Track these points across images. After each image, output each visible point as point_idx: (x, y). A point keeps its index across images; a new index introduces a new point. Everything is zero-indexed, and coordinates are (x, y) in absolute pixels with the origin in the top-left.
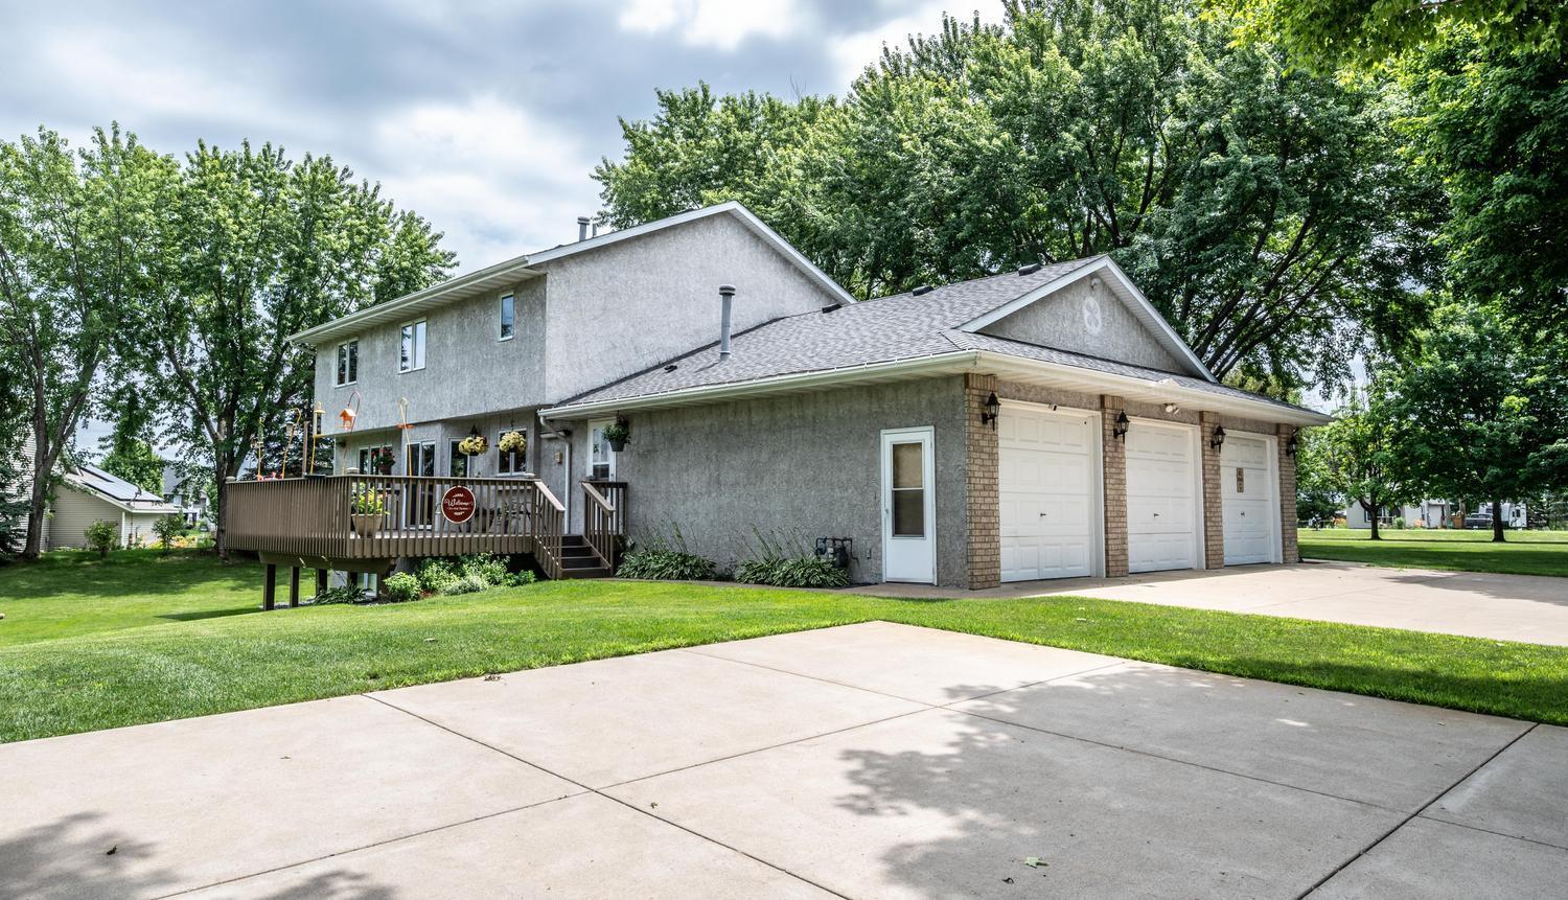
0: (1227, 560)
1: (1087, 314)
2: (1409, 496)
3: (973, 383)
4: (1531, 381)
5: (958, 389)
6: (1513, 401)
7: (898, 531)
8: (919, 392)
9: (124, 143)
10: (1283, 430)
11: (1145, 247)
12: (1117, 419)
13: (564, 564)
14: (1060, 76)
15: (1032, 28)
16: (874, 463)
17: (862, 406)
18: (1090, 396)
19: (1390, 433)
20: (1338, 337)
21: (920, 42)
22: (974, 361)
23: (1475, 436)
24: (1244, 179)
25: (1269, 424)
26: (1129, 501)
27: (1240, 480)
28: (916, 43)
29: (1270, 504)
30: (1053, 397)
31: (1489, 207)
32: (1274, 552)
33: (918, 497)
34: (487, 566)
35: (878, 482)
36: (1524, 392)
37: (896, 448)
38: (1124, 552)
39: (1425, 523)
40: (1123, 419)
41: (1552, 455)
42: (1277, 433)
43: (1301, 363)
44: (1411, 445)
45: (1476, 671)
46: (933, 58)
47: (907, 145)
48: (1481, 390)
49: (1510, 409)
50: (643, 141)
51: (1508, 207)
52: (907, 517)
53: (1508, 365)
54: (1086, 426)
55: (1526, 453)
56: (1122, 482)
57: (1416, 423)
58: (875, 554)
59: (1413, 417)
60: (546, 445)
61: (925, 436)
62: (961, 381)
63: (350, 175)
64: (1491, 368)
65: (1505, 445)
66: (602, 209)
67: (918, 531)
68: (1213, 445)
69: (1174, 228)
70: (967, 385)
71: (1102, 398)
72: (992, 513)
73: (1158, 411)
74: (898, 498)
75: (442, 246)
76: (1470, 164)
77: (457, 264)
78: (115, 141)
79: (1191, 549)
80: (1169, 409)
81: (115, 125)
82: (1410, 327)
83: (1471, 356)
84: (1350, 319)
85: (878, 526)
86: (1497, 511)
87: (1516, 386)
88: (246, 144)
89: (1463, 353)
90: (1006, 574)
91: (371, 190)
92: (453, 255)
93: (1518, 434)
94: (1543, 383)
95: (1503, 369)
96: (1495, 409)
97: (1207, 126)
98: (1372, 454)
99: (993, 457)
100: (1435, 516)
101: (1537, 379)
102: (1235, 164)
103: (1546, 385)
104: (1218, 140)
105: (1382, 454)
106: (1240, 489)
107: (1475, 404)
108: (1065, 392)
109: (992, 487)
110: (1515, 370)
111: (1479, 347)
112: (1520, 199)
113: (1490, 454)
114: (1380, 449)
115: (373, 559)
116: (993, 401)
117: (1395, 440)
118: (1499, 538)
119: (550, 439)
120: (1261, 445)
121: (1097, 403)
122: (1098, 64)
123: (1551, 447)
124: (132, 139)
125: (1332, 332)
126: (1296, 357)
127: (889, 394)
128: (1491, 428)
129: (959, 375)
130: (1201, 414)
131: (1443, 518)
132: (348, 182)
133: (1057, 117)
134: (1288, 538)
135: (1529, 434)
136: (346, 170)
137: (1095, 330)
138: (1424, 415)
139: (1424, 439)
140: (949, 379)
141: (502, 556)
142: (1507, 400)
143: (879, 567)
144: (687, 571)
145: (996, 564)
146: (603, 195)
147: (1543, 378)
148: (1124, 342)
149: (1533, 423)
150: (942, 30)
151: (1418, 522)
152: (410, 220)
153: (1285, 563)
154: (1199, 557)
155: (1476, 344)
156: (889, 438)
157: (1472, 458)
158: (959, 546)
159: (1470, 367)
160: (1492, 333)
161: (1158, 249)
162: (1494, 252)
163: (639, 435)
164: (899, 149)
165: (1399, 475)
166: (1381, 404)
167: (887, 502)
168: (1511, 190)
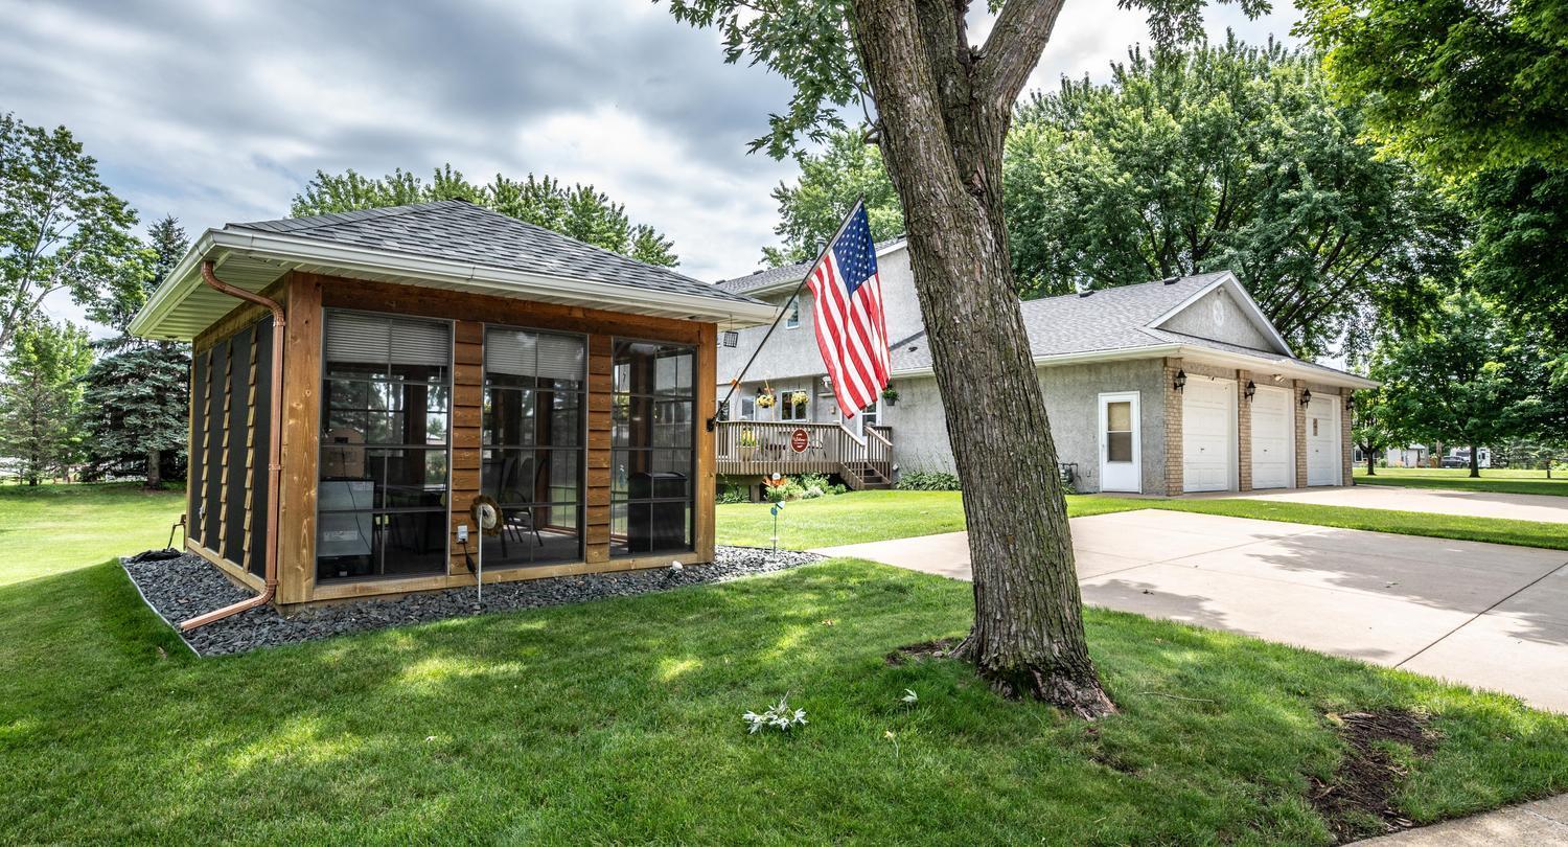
0: (1309, 483)
1: (1215, 312)
2: (1400, 440)
3: (1170, 363)
4: (1507, 350)
5: (1158, 367)
6: (1492, 366)
7: (1111, 458)
8: (1128, 369)
9: (453, 178)
10: (1345, 392)
11: (1231, 257)
12: (1248, 387)
13: (866, 481)
14: (1167, 129)
15: (1139, 89)
16: (1094, 415)
17: (1084, 377)
18: (1231, 370)
19: (1387, 391)
20: (1363, 320)
21: (1040, 95)
22: (1178, 350)
23: (1458, 394)
24: (1314, 209)
25: (1335, 387)
26: (1253, 440)
27: (1315, 427)
28: (1036, 97)
29: (1333, 445)
30: (1212, 372)
31: (1509, 236)
32: (1337, 478)
33: (1128, 438)
34: (817, 481)
35: (1096, 427)
36: (1501, 359)
37: (1110, 405)
38: (1250, 475)
39: (1404, 464)
40: (1251, 385)
41: (1522, 409)
42: (1341, 394)
43: (1327, 337)
44: (1405, 400)
45: (1538, 533)
46: (1050, 107)
47: (1048, 181)
48: (1465, 358)
49: (1489, 372)
50: (816, 169)
51: (1525, 236)
52: (1119, 448)
53: (1487, 337)
54: (1228, 389)
55: (1500, 406)
56: (1249, 428)
57: (1408, 384)
58: (1094, 473)
59: (1406, 379)
60: (821, 401)
61: (1133, 397)
62: (1161, 363)
63: (606, 200)
64: (1474, 340)
65: (1484, 401)
66: (783, 221)
67: (1128, 458)
68: (1302, 403)
69: (1255, 243)
70: (1165, 364)
71: (1238, 371)
72: (1179, 447)
73: (1271, 380)
74: (1111, 437)
75: (670, 252)
76: (1496, 203)
77: (678, 264)
78: (448, 178)
79: (1286, 475)
80: (1278, 378)
81: (448, 166)
82: (1422, 311)
83: (1457, 330)
84: (1372, 304)
85: (1096, 456)
86: (1473, 454)
87: (1493, 354)
88: (531, 177)
89: (1450, 328)
90: (1186, 488)
91: (617, 209)
92: (676, 257)
93: (1495, 392)
94: (1517, 351)
95: (1484, 340)
96: (1474, 373)
97: (1283, 168)
98: (1371, 408)
99: (1180, 411)
100: (1412, 457)
101: (1512, 348)
102: (1308, 198)
103: (1519, 353)
104: (1293, 178)
105: (1380, 408)
106: (1315, 434)
107: (1459, 367)
108: (1216, 367)
109: (1179, 431)
110: (1493, 340)
111: (1464, 323)
112: (1535, 232)
113: (1471, 408)
114: (1377, 403)
115: (746, 476)
116: (1182, 375)
117: (1390, 397)
118: (1475, 474)
119: (824, 397)
120: (1329, 402)
121: (1234, 374)
122: (1195, 120)
123: (1521, 403)
124: (458, 175)
125: (1357, 315)
126: (1324, 334)
127: (1105, 370)
128: (1472, 387)
129: (1158, 359)
130: (1295, 381)
131: (1419, 460)
132: (603, 204)
133: (1160, 158)
134: (1346, 470)
135: (1504, 392)
136: (603, 196)
137: (1220, 323)
138: (1414, 377)
139: (1415, 396)
140: (1151, 361)
141: (826, 475)
142: (1486, 365)
143: (1097, 482)
144: (953, 485)
145: (1180, 480)
146: (781, 210)
147: (1518, 347)
148: (1238, 332)
149: (1508, 383)
150: (1060, 88)
151: (1399, 462)
152: (647, 233)
153: (1345, 486)
154: (1291, 480)
155: (1462, 321)
156: (1104, 399)
157: (1454, 411)
158: (1159, 469)
159: (1455, 339)
160: (1475, 312)
161: (1242, 258)
162: (1507, 264)
163: (904, 395)
164: (1041, 184)
165: (1392, 423)
166: (1381, 368)
167: (1103, 440)
168: (1525, 226)
